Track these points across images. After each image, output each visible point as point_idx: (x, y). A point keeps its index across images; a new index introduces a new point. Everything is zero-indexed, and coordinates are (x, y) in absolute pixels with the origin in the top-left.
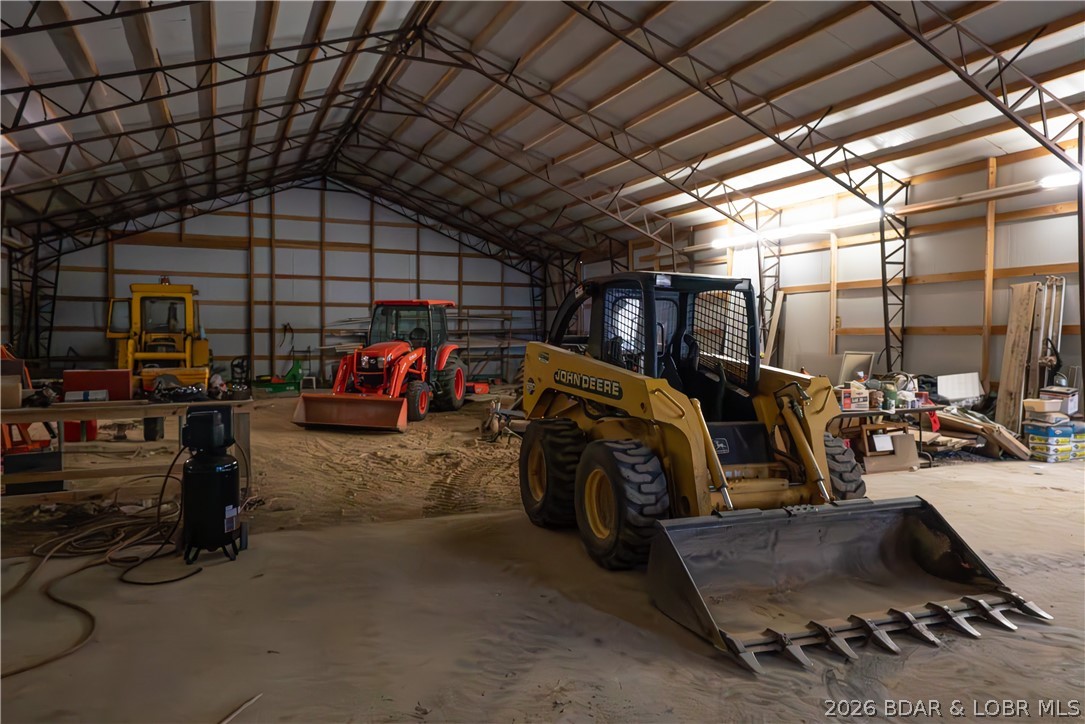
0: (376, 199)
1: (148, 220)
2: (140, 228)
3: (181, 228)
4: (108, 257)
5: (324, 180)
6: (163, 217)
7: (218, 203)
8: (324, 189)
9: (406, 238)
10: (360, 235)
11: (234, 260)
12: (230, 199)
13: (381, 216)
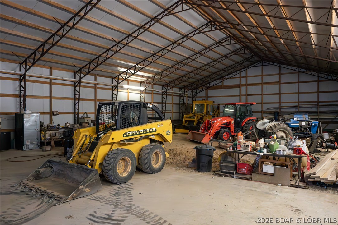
0: (281, 66)
1: (214, 83)
2: (212, 85)
3: (223, 84)
4: (207, 94)
5: (262, 62)
6: (218, 81)
7: (231, 75)
8: (262, 65)
9: (294, 78)
10: (276, 79)
11: (236, 91)
12: (234, 74)
13: (283, 71)
